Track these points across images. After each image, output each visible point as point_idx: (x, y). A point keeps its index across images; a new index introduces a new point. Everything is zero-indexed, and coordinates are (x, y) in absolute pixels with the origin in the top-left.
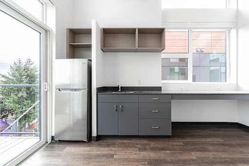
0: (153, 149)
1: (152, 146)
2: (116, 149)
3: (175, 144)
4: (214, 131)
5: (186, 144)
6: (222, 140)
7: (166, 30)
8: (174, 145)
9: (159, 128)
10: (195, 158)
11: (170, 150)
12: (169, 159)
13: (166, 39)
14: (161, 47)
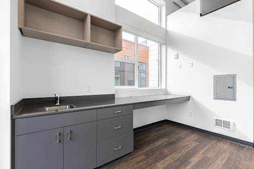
3: (138, 159)
4: (157, 131)
6: (167, 140)
9: (122, 147)
14: (114, 47)
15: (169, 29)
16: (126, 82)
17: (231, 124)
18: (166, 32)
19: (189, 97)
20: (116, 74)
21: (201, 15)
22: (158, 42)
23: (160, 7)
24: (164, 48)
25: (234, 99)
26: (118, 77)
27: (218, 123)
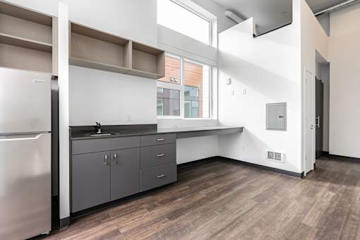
0: (163, 203)
1: (160, 200)
2: (116, 221)
3: (181, 189)
5: (191, 186)
6: (214, 174)
7: (166, 54)
8: (181, 191)
9: (165, 175)
10: (204, 196)
11: (181, 197)
12: (185, 206)
13: (166, 64)
14: (156, 73)
15: (221, 48)
16: (171, 112)
17: (282, 156)
18: (218, 53)
19: (242, 128)
20: (159, 102)
21: (254, 36)
22: (209, 65)
23: (211, 22)
24: (215, 71)
25: (284, 129)
26: (161, 107)
27: (270, 155)
